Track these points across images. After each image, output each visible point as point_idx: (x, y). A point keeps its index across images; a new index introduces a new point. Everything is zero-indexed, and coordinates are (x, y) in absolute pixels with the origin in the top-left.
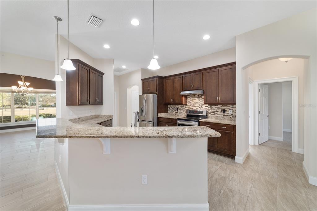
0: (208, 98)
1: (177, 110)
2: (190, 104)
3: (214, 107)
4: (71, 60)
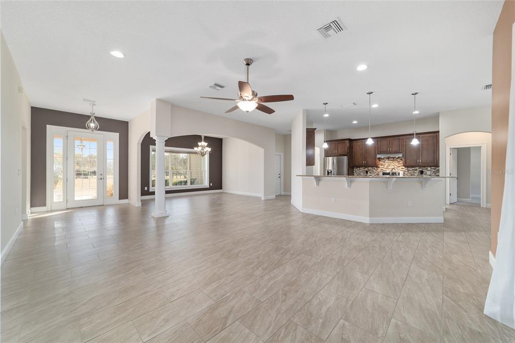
0: (408, 161)
1: (367, 172)
2: (383, 167)
3: (411, 169)
4: (372, 138)
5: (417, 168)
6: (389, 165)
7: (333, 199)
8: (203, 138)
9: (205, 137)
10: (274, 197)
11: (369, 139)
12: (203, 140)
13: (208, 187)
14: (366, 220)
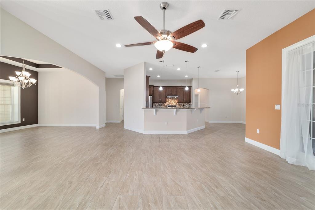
0: (180, 100)
1: (160, 105)
2: (168, 102)
3: (180, 104)
5: (182, 103)
6: (171, 102)
7: (166, 123)
11: (186, 87)
13: (20, 122)
14: (185, 132)
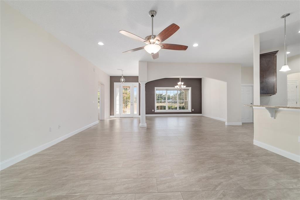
8: (180, 80)
9: (182, 79)
10: (240, 124)
12: (180, 81)
13: (191, 112)
